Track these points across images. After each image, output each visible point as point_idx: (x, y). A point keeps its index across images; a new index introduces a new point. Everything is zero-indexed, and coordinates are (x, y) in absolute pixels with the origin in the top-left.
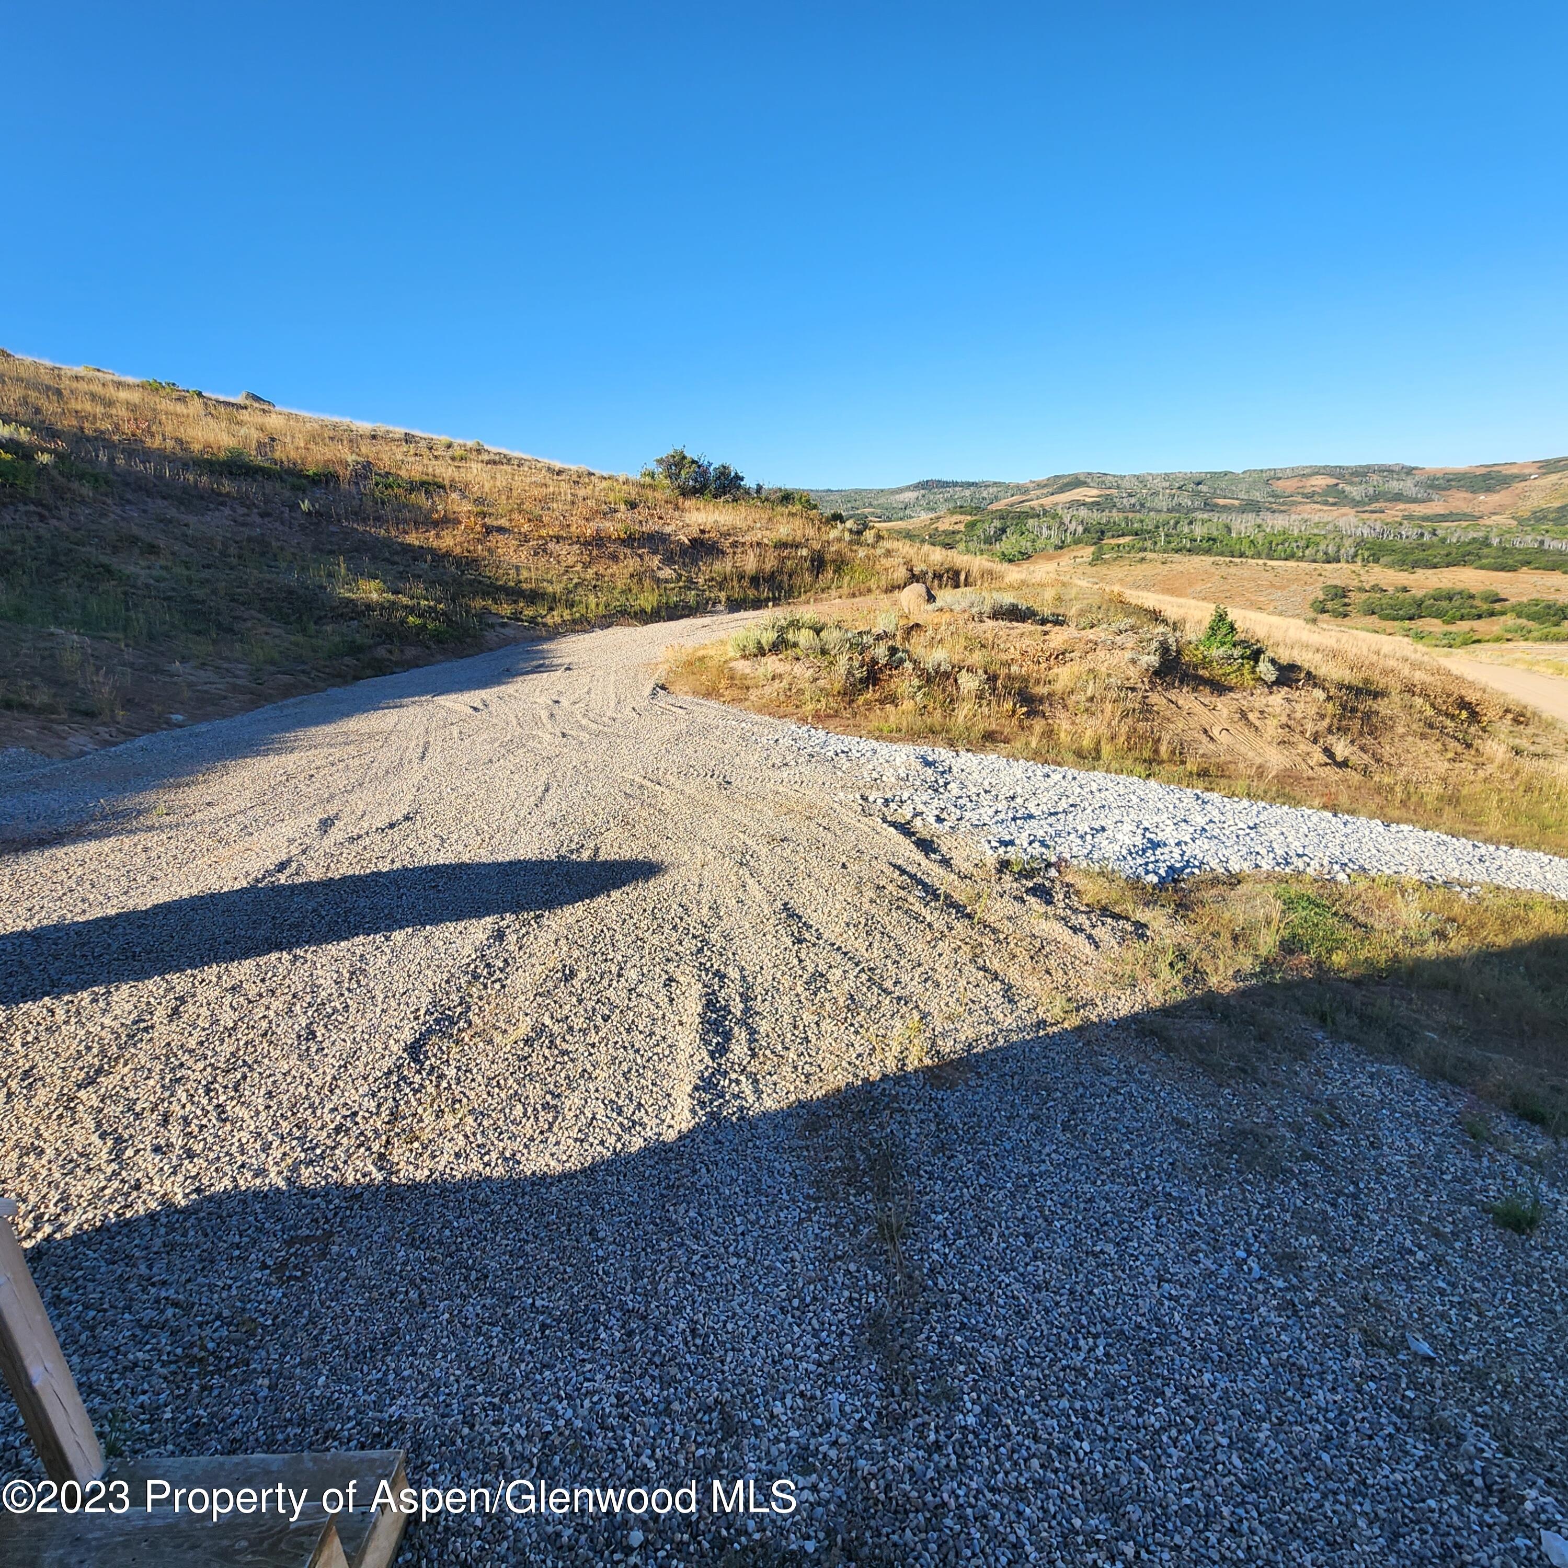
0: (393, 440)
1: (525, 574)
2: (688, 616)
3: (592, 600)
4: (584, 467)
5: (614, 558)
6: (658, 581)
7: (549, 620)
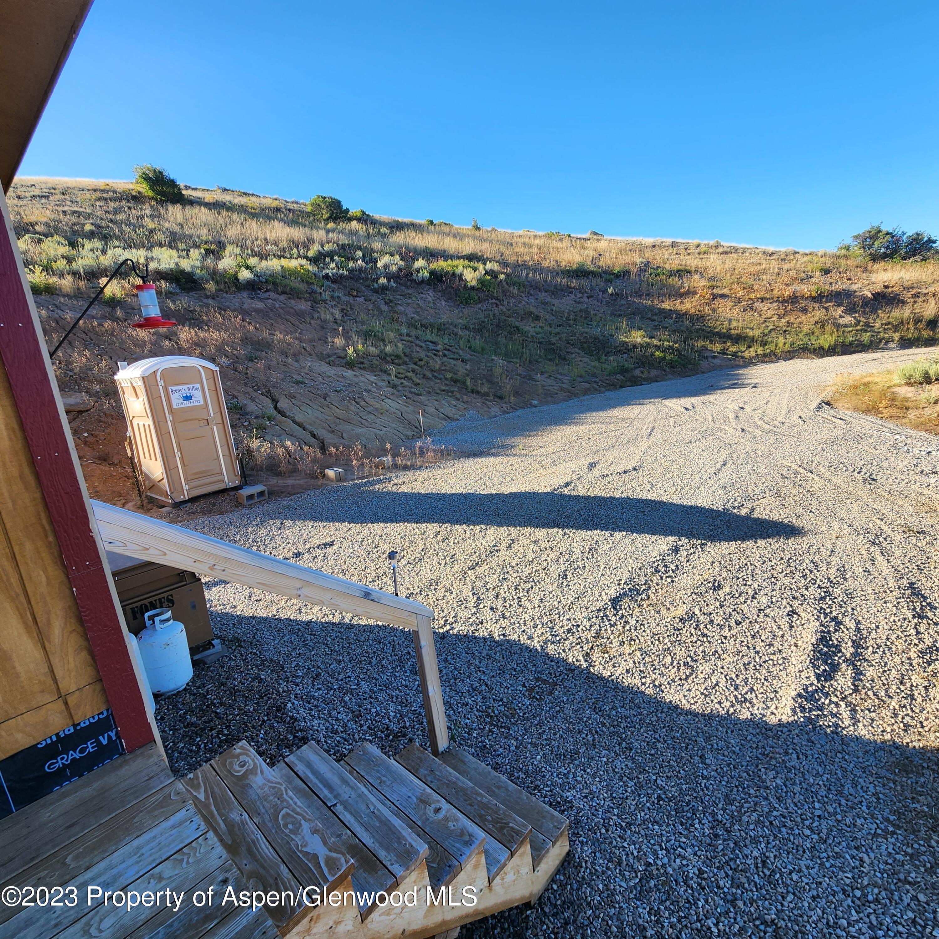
0: (665, 247)
1: (734, 324)
2: (860, 352)
3: (781, 340)
4: (791, 249)
5: (804, 310)
6: (838, 326)
7: (746, 354)
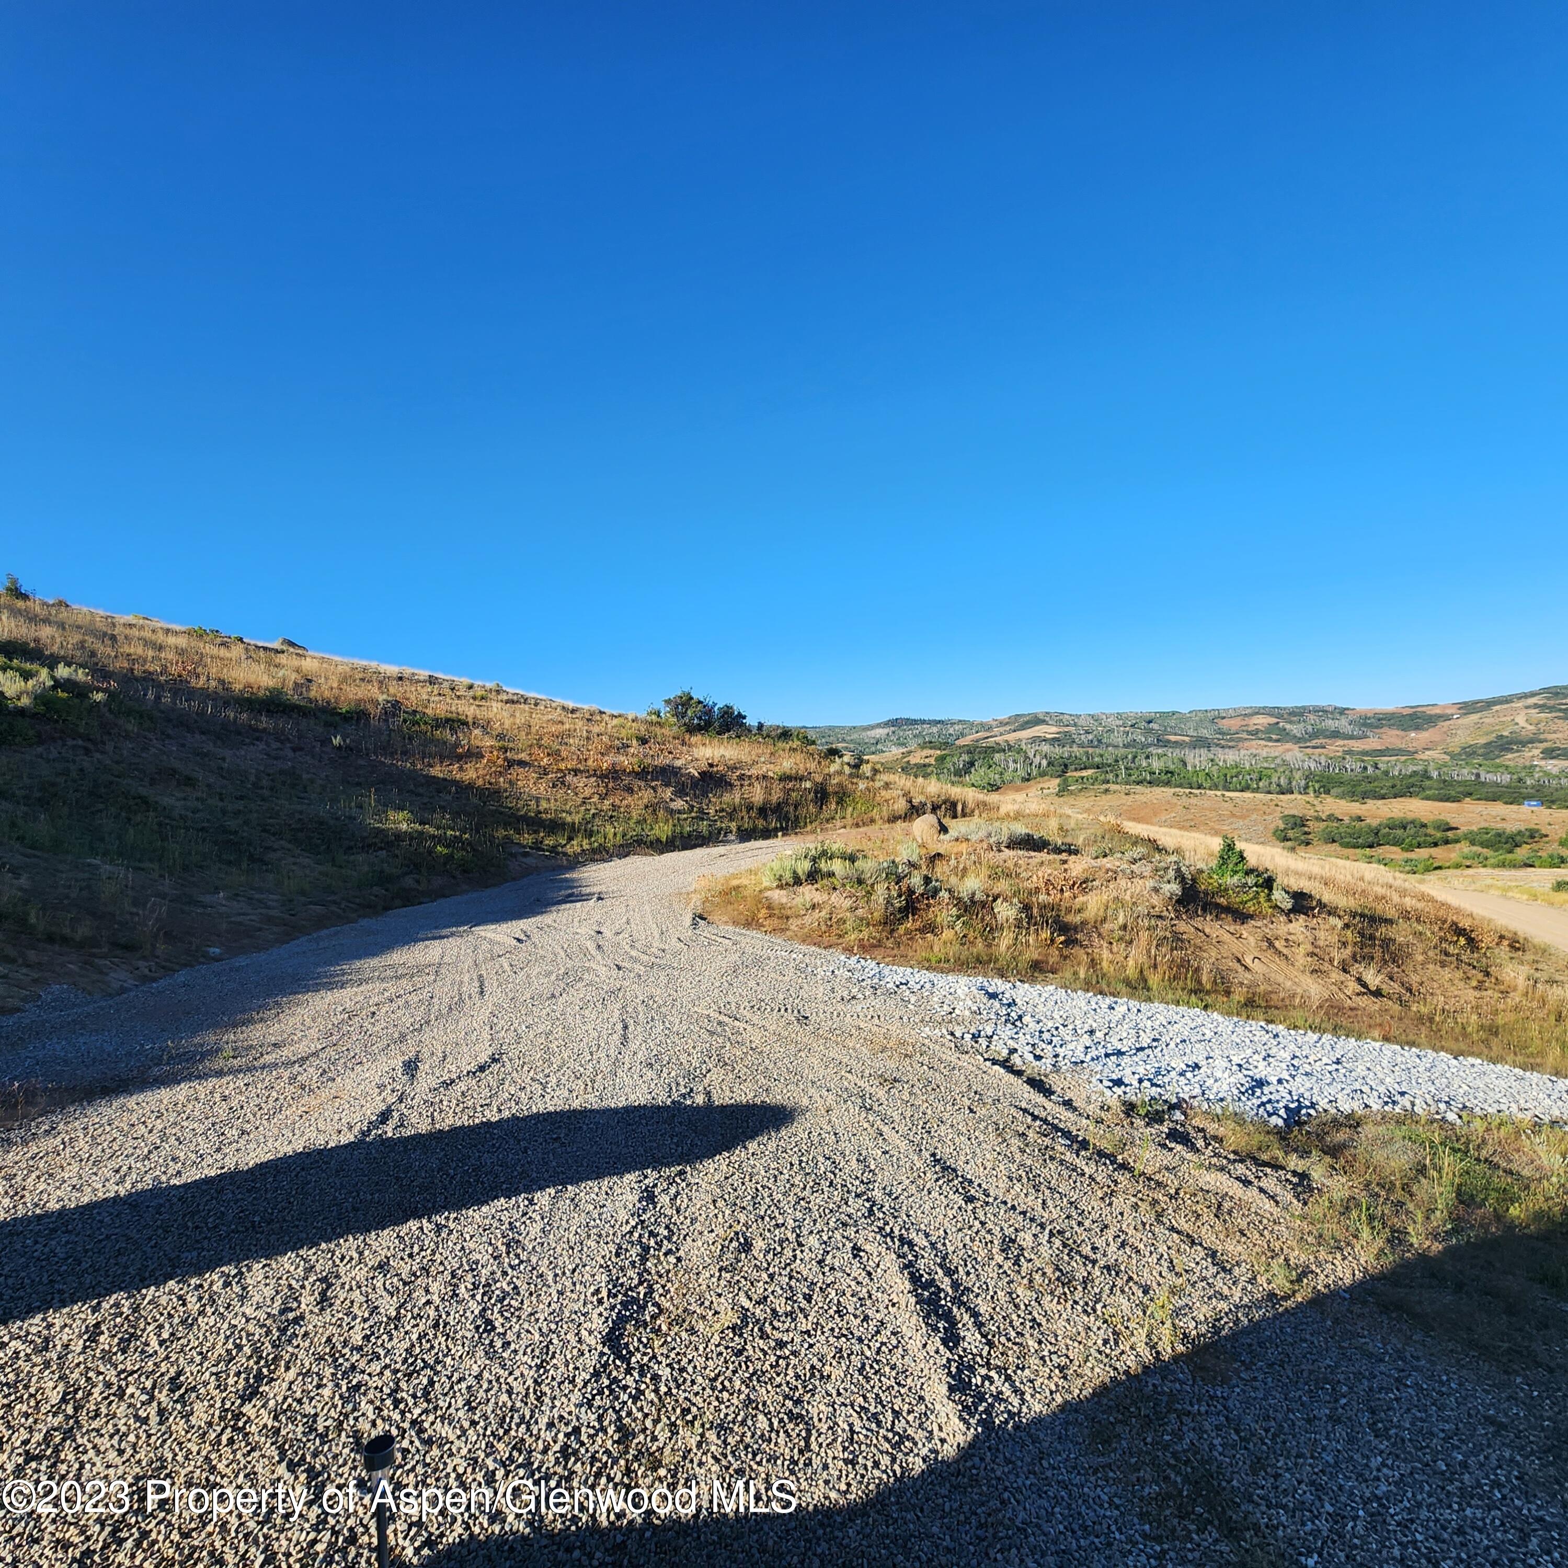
0: (419, 681)
1: (544, 805)
2: (701, 846)
3: (610, 830)
4: (595, 707)
5: (630, 790)
6: (672, 812)
7: (569, 850)
